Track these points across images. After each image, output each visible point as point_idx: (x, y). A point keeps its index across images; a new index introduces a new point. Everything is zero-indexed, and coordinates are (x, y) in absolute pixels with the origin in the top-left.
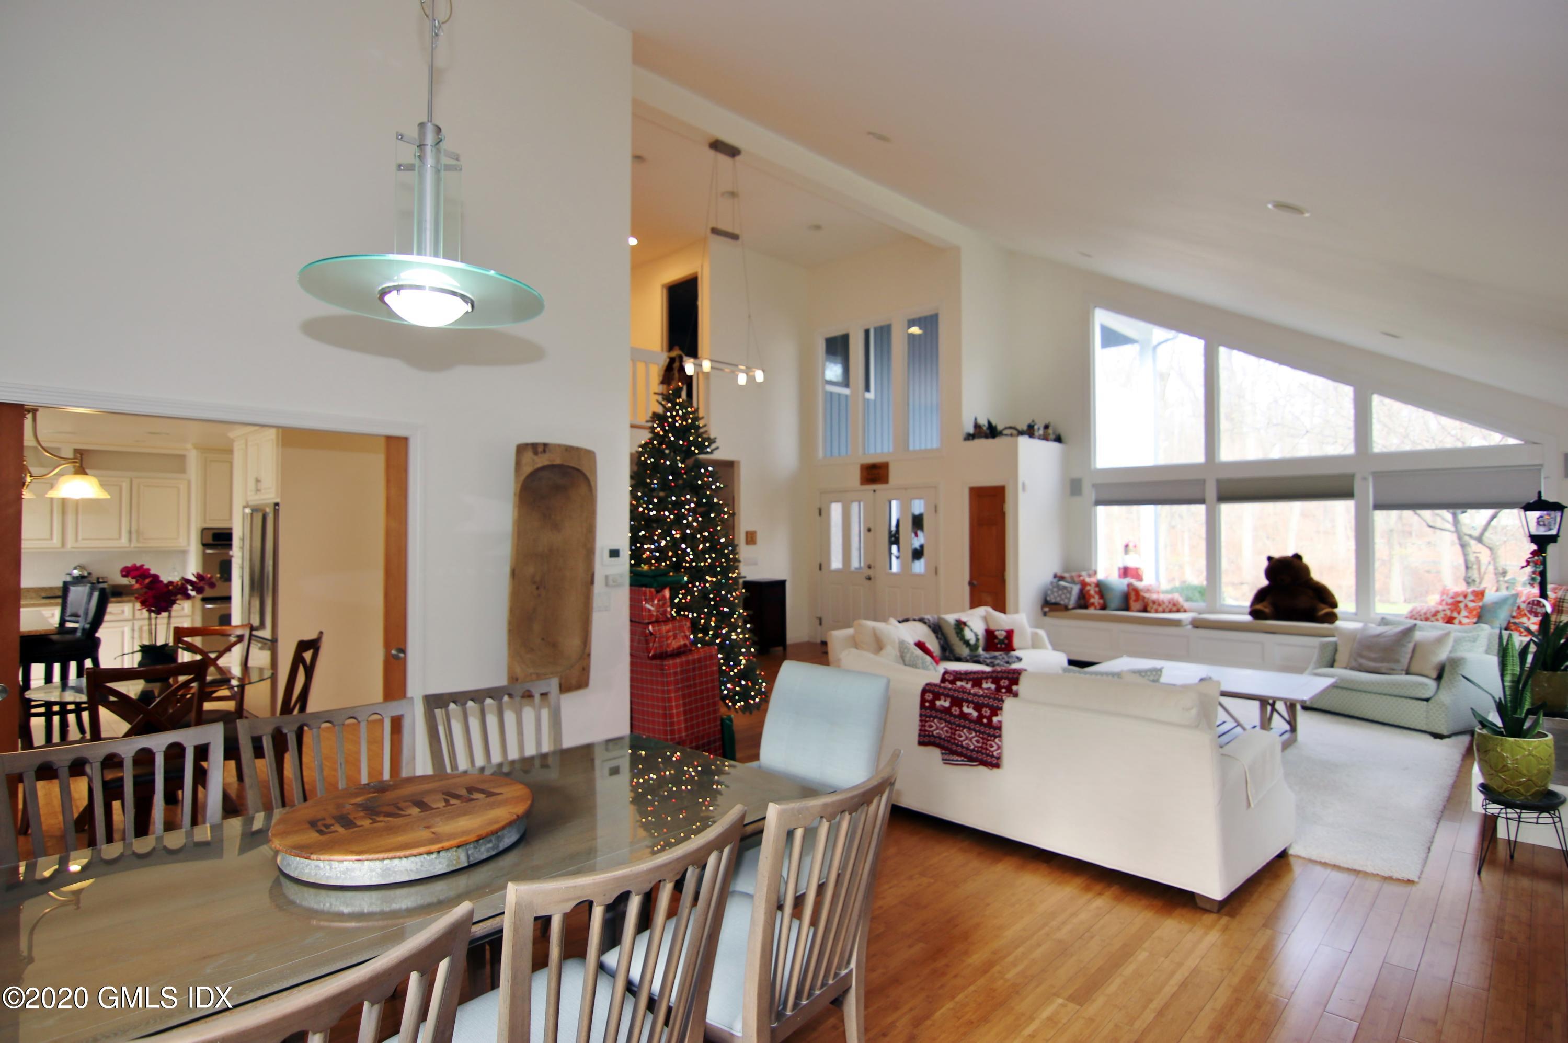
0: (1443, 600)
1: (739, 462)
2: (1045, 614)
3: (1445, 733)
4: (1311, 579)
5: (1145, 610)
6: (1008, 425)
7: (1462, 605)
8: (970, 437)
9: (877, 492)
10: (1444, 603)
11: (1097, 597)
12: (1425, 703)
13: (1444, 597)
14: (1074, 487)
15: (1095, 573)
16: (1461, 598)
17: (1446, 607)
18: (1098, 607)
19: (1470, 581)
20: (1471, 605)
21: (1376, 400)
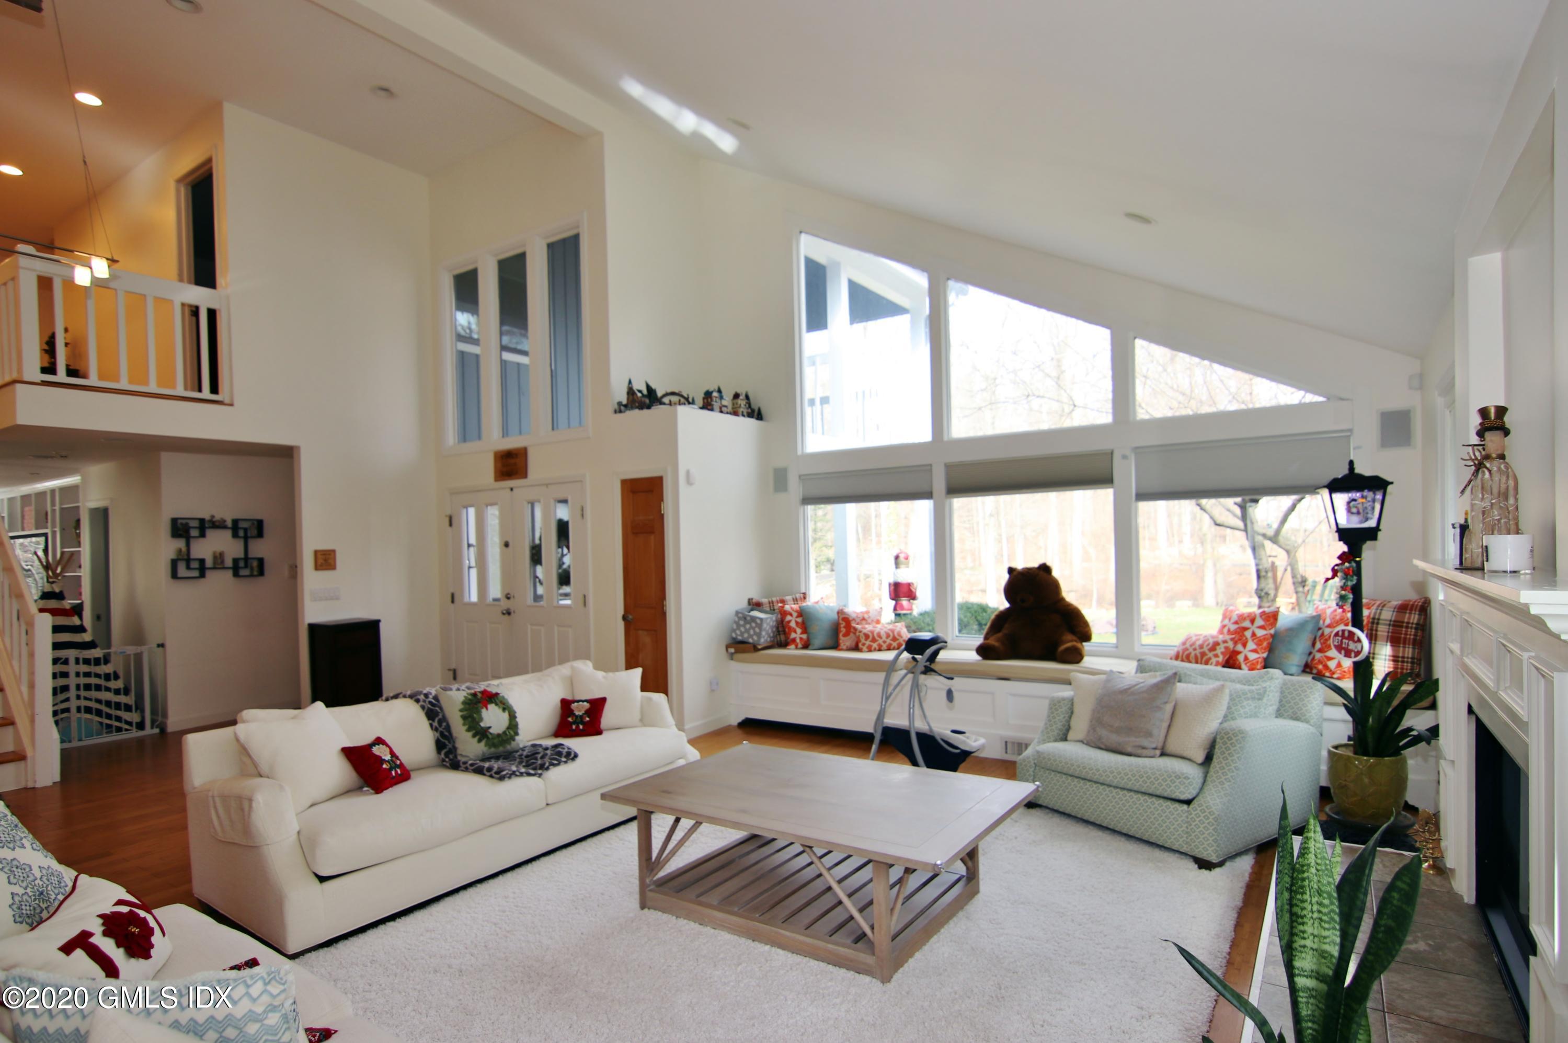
0: (1224, 626)
1: (298, 448)
2: (731, 656)
3: (1214, 859)
4: (1063, 599)
5: (856, 648)
6: (669, 391)
7: (1248, 634)
8: (621, 408)
9: (515, 490)
10: (1225, 630)
11: (799, 631)
12: (1185, 807)
13: (1226, 622)
14: (780, 480)
15: (805, 596)
16: (1247, 624)
17: (1228, 637)
18: (800, 646)
19: (1263, 594)
20: (1260, 633)
21: (1141, 346)
